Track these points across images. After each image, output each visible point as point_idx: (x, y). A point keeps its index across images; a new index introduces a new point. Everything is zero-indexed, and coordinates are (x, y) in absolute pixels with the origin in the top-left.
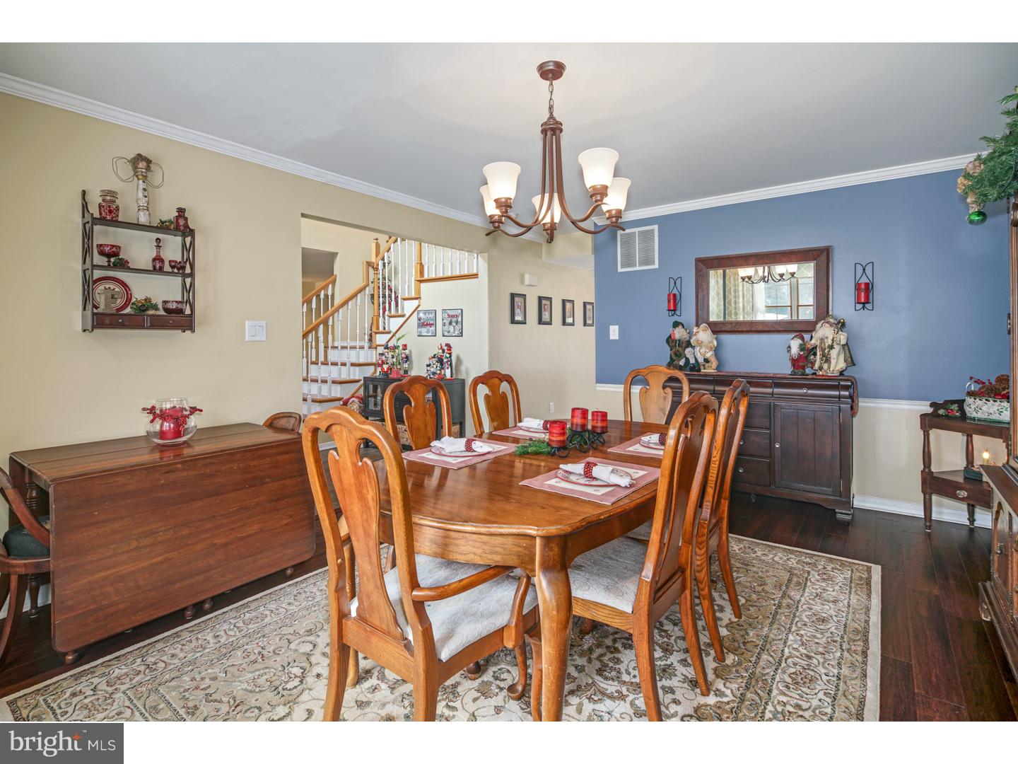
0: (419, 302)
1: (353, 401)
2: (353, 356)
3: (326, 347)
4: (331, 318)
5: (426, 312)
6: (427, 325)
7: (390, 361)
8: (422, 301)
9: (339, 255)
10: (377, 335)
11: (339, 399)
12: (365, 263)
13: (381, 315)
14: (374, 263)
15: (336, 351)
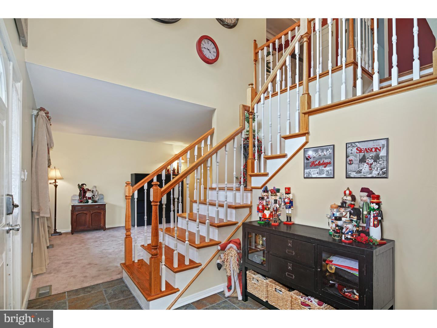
0: (307, 139)
1: (231, 247)
2: (230, 197)
3: (205, 188)
4: (209, 160)
5: (316, 149)
6: (319, 164)
7: (273, 206)
8: (310, 137)
9: (216, 110)
10: (252, 178)
11: (217, 244)
12: (241, 106)
13: (256, 158)
14: (249, 107)
15: (214, 192)
